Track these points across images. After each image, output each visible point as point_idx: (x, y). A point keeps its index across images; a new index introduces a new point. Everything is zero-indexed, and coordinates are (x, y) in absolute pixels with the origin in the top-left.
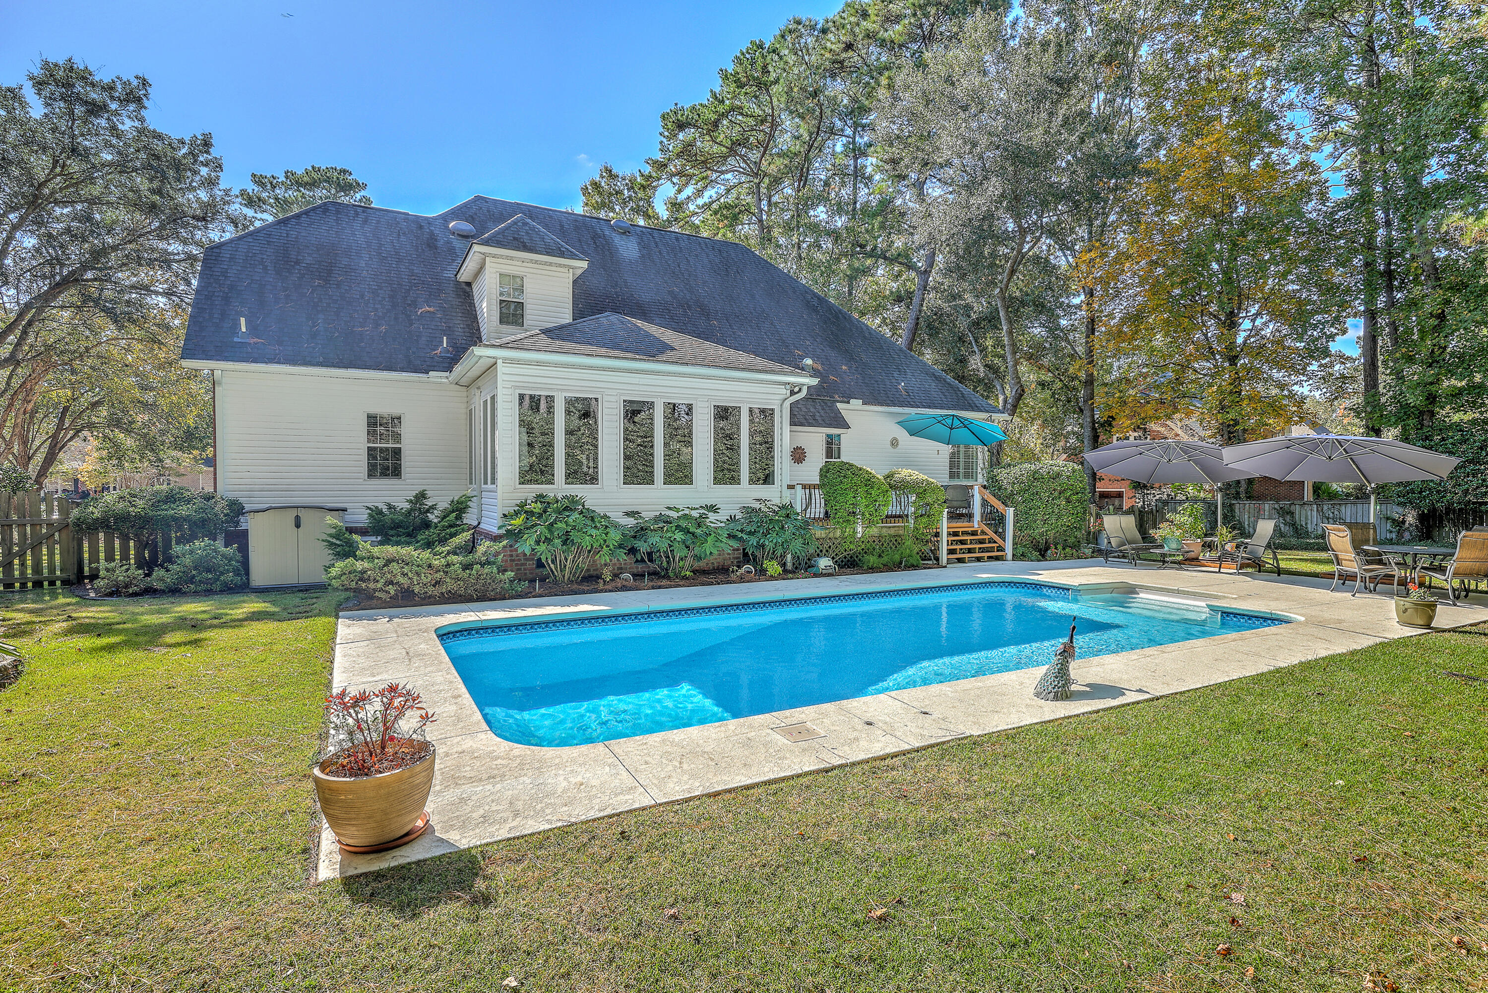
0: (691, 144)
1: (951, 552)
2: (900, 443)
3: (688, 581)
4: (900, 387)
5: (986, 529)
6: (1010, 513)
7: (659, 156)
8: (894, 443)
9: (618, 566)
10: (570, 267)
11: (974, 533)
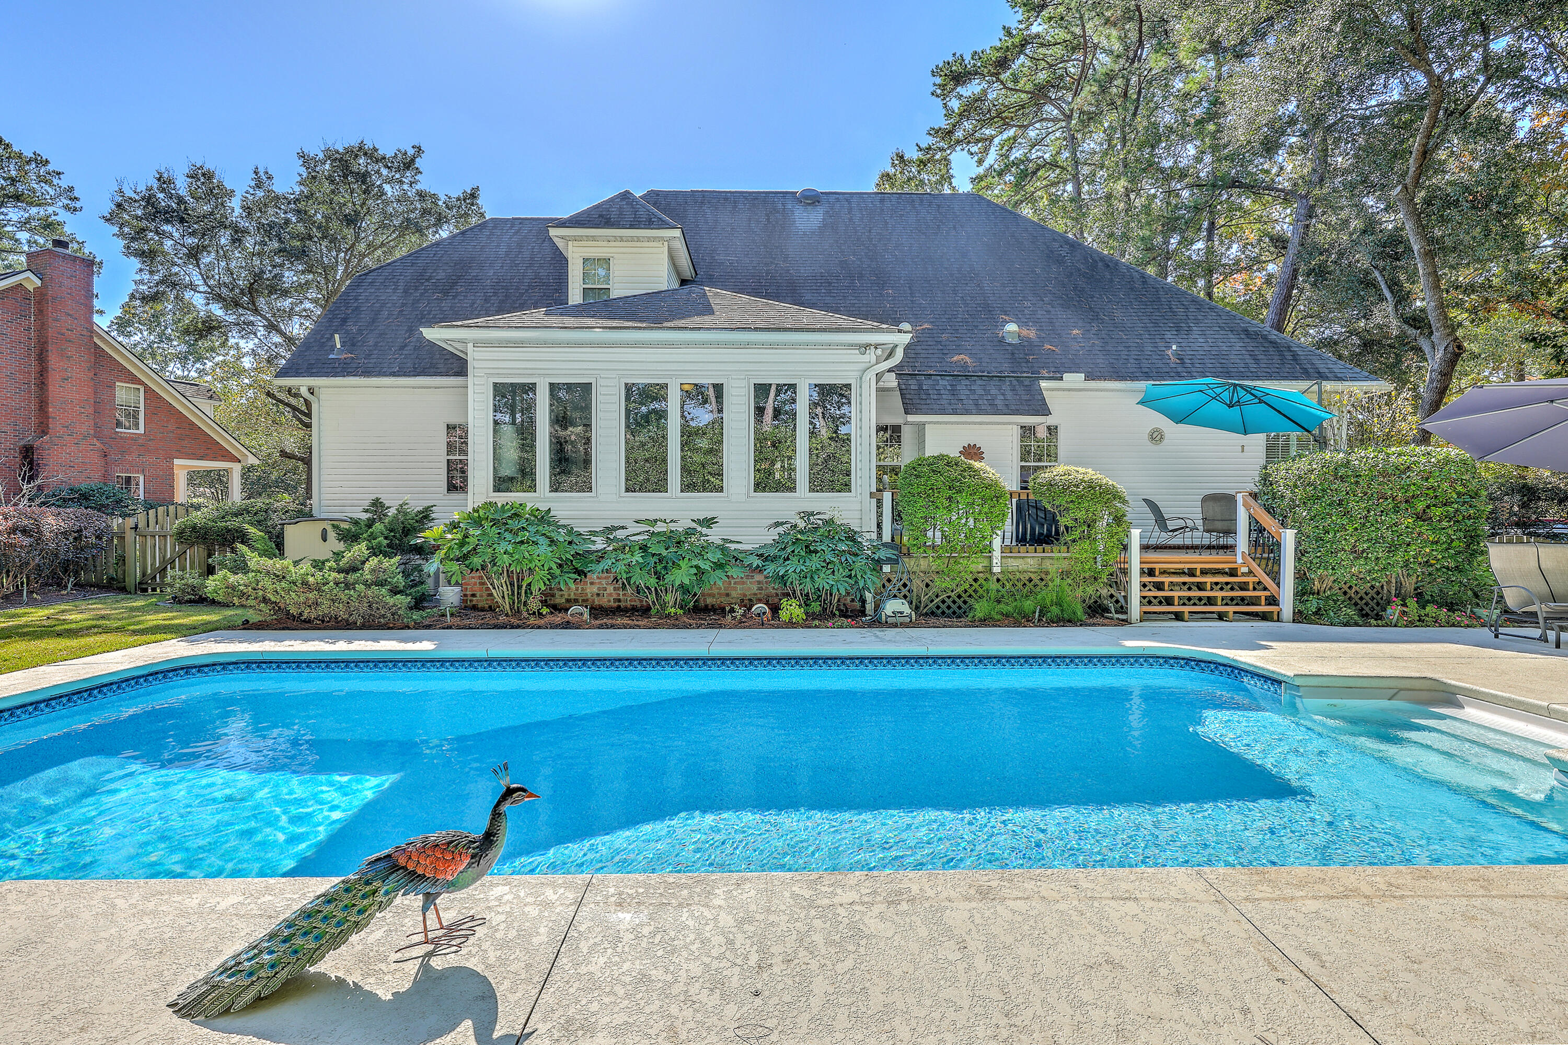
0: (980, 99)
1: (1146, 601)
2: (1167, 436)
3: (673, 623)
4: (1169, 353)
5: (1254, 565)
6: (1289, 537)
7: (943, 123)
8: (1156, 437)
9: (615, 596)
10: (662, 239)
11: (1233, 573)
